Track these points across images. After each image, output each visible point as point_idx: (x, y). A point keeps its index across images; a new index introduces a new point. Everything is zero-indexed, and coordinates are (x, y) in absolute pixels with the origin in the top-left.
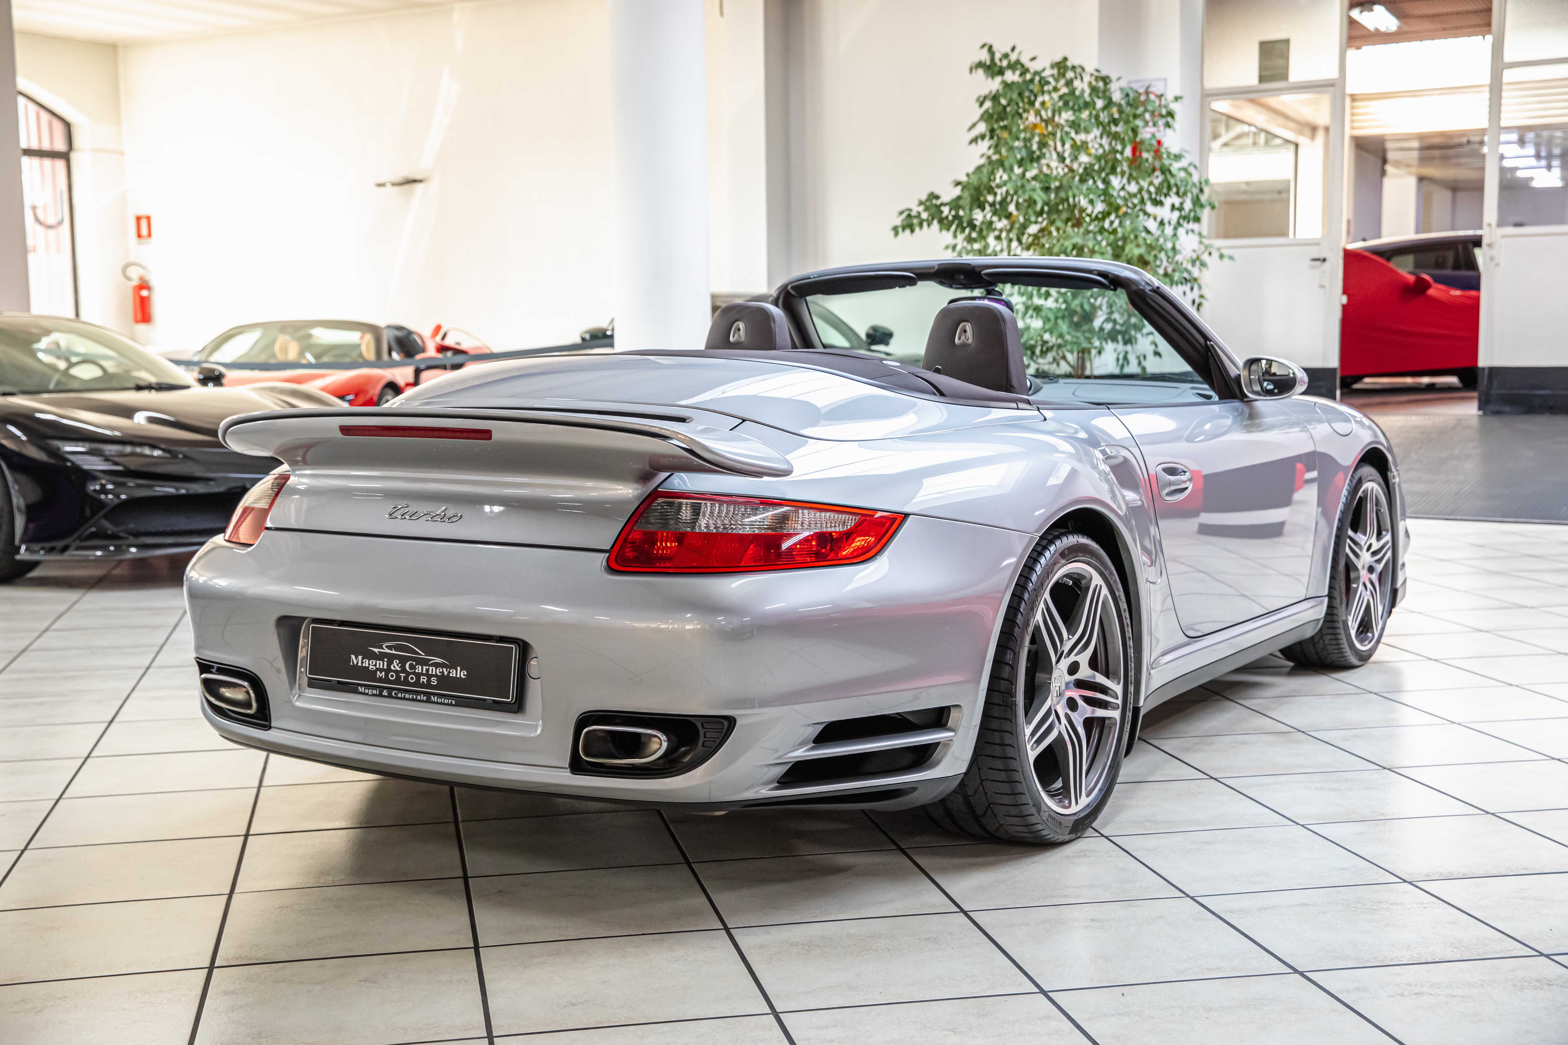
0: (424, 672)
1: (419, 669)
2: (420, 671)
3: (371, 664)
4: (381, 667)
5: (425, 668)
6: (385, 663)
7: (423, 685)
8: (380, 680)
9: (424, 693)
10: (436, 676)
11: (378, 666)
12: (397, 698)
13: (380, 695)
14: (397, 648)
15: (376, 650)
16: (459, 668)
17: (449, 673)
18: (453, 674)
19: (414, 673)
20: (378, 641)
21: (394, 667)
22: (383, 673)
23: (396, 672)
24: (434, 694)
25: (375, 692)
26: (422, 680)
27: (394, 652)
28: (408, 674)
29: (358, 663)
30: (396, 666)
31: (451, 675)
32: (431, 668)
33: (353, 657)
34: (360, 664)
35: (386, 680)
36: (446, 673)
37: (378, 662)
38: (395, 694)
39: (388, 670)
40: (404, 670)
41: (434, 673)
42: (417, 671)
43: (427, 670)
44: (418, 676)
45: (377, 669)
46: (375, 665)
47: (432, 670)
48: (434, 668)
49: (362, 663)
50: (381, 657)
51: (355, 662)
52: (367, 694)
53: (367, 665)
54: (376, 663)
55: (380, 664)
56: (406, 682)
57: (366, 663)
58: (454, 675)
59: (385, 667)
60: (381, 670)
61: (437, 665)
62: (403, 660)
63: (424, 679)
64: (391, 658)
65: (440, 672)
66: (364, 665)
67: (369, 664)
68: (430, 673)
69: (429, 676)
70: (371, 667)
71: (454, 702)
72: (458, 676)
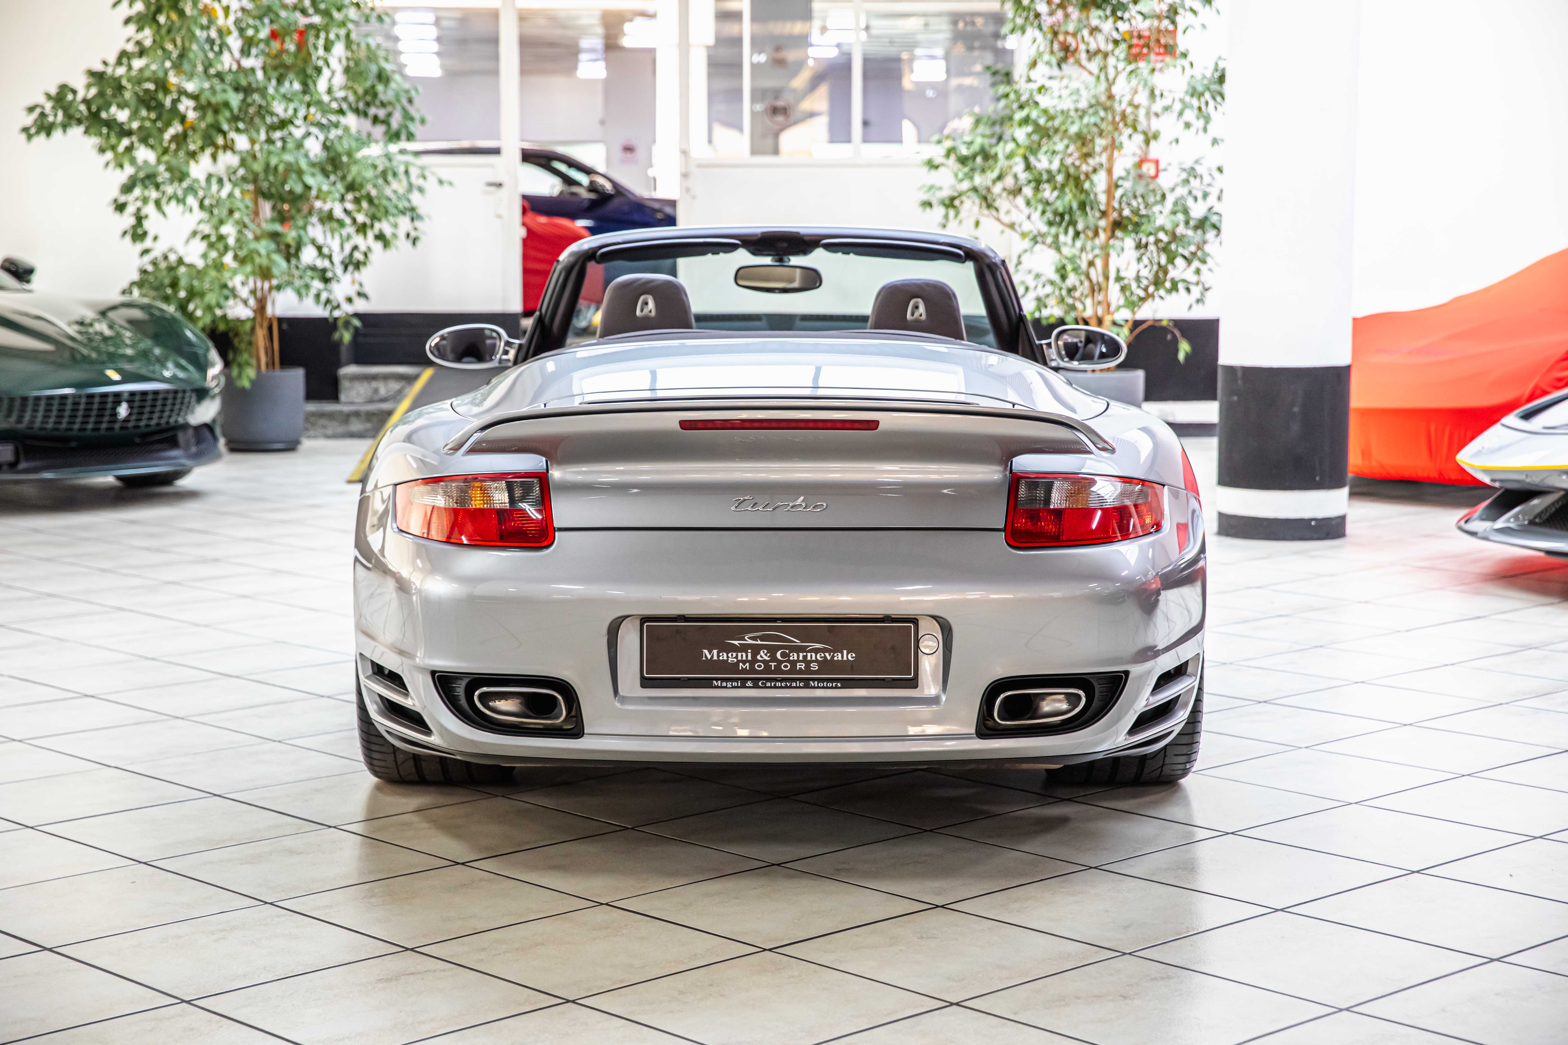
0: (801, 658)
1: (794, 656)
2: (796, 658)
4: (744, 658)
5: (801, 655)
6: (749, 655)
7: (801, 672)
8: (744, 671)
9: (801, 680)
10: (816, 661)
11: (740, 658)
12: (766, 687)
13: (743, 686)
14: (763, 638)
15: (736, 643)
16: (845, 652)
17: (833, 656)
18: (838, 657)
19: (789, 661)
20: (737, 634)
21: (761, 657)
22: (748, 664)
23: (764, 662)
24: (814, 680)
25: (735, 684)
26: (798, 667)
27: (759, 642)
28: (780, 662)
29: (712, 657)
30: (763, 655)
31: (836, 659)
32: (809, 655)
33: (706, 651)
34: (715, 658)
35: (753, 670)
36: (829, 658)
37: (740, 654)
38: (762, 684)
39: (754, 661)
40: (774, 658)
41: (814, 658)
42: (791, 658)
43: (805, 657)
44: (794, 663)
45: (739, 661)
46: (737, 657)
47: (812, 656)
48: (814, 655)
49: (718, 656)
50: (744, 648)
51: (709, 657)
52: (726, 687)
53: (725, 658)
54: (737, 655)
55: (742, 656)
56: (778, 670)
57: (724, 657)
58: (840, 658)
59: (750, 658)
60: (744, 662)
61: (816, 651)
62: (772, 650)
63: (801, 666)
64: (756, 649)
65: (821, 657)
66: (721, 658)
67: (728, 657)
68: (809, 658)
69: (808, 663)
70: (730, 659)
71: (839, 685)
72: (845, 658)
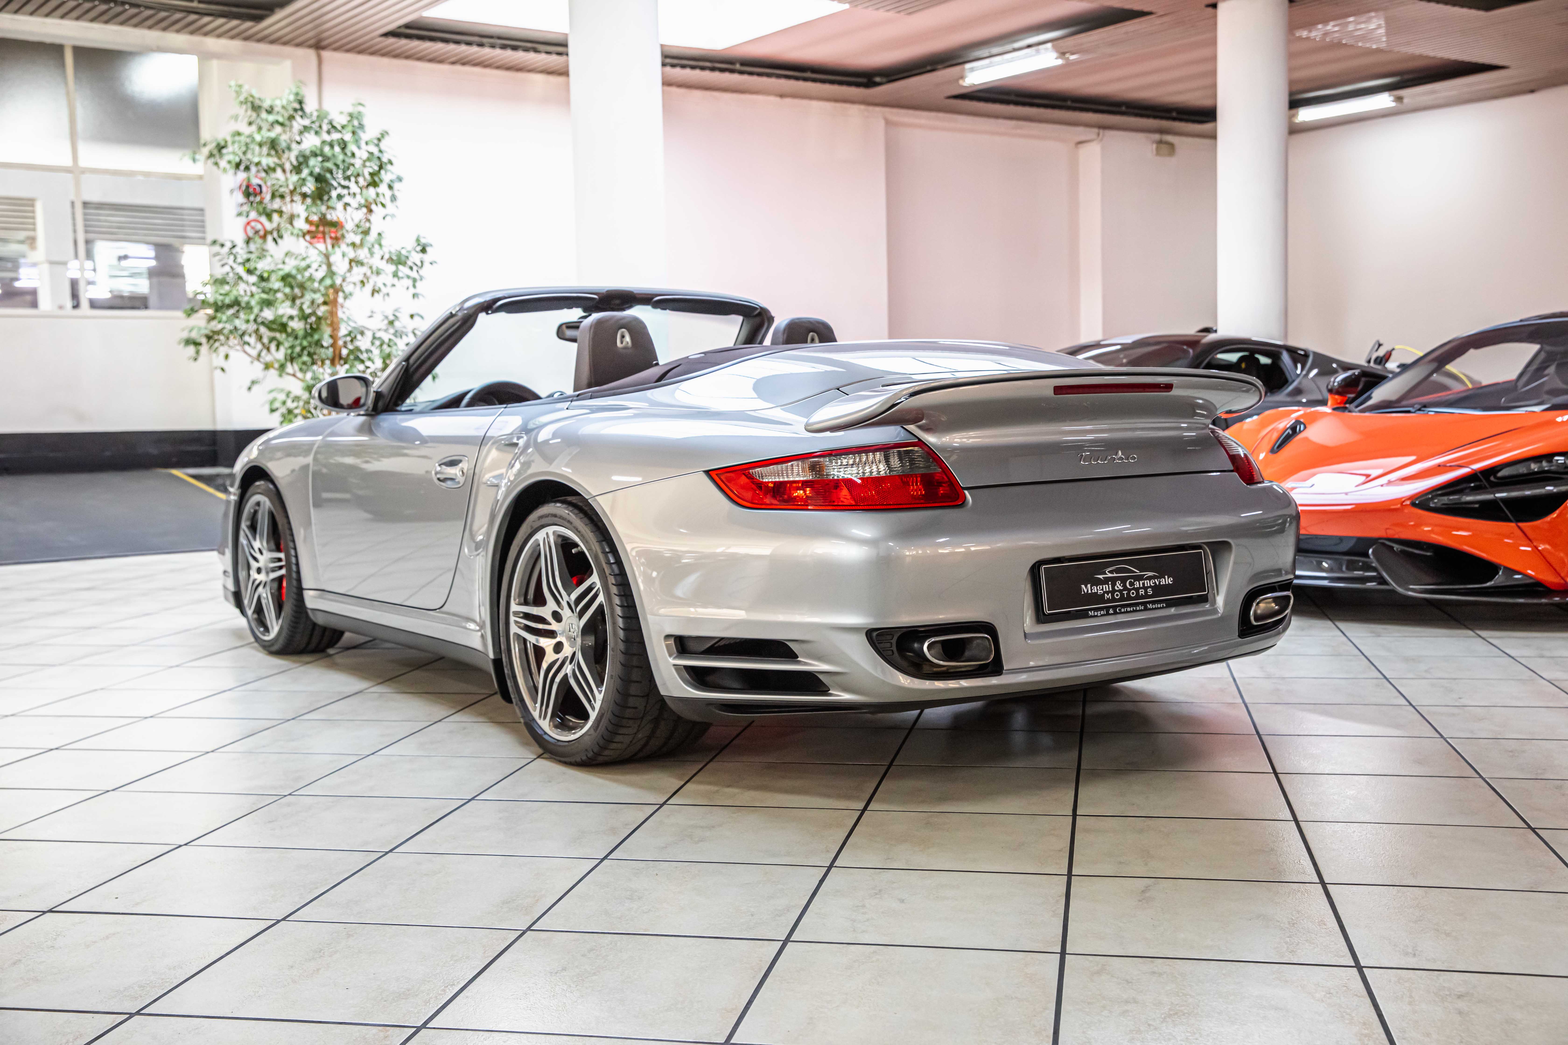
0: (1141, 586)
1: (1137, 585)
2: (1138, 586)
3: (1098, 590)
4: (1107, 590)
5: (1141, 582)
6: (1110, 586)
7: (1142, 597)
8: (1109, 601)
9: (1142, 604)
10: (1151, 587)
11: (1104, 590)
12: (1122, 613)
13: (1108, 614)
14: (1118, 571)
15: (1101, 577)
16: (1166, 577)
17: (1160, 582)
18: (1163, 582)
19: (1134, 589)
20: (1101, 569)
21: (1118, 587)
22: (1110, 594)
23: (1120, 591)
24: (1149, 602)
25: (1102, 612)
26: (1140, 593)
27: (1115, 575)
28: (1129, 590)
29: (1088, 591)
30: (1119, 586)
31: (1161, 583)
32: (1146, 582)
33: (1083, 586)
34: (1090, 592)
35: (1113, 600)
36: (1157, 583)
37: (1104, 586)
38: (1119, 610)
39: (1114, 591)
40: (1125, 588)
41: (1149, 585)
42: (1136, 586)
43: (1143, 584)
44: (1137, 590)
45: (1104, 593)
46: (1102, 590)
47: (1147, 583)
48: (1148, 581)
49: (1091, 590)
50: (1106, 581)
51: (1086, 591)
52: (1097, 616)
53: (1096, 591)
54: (1103, 587)
55: (1106, 588)
56: (1129, 598)
57: (1095, 590)
58: (1164, 583)
59: (1111, 589)
60: (1108, 593)
61: (1150, 578)
62: (1123, 580)
63: (1142, 592)
64: (1113, 580)
65: (1153, 583)
66: (1093, 591)
67: (1097, 590)
68: (1146, 585)
69: (1145, 588)
70: (1099, 591)
71: (1165, 605)
72: (1167, 583)
